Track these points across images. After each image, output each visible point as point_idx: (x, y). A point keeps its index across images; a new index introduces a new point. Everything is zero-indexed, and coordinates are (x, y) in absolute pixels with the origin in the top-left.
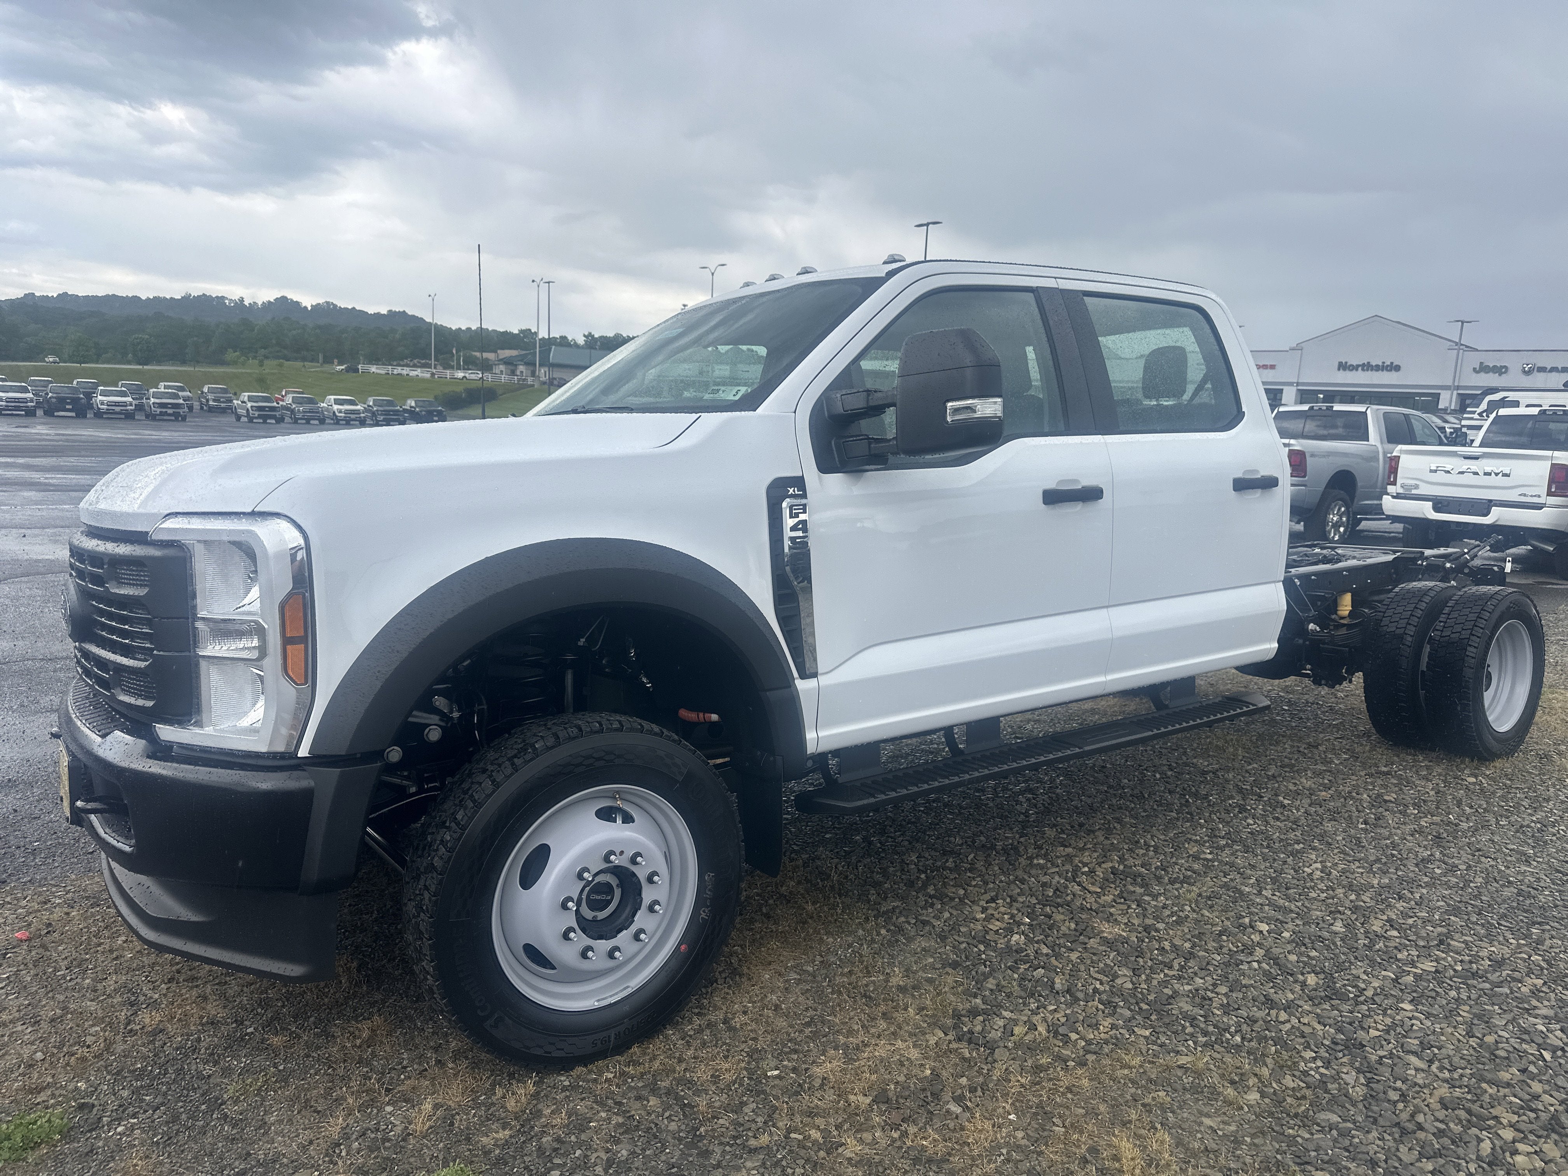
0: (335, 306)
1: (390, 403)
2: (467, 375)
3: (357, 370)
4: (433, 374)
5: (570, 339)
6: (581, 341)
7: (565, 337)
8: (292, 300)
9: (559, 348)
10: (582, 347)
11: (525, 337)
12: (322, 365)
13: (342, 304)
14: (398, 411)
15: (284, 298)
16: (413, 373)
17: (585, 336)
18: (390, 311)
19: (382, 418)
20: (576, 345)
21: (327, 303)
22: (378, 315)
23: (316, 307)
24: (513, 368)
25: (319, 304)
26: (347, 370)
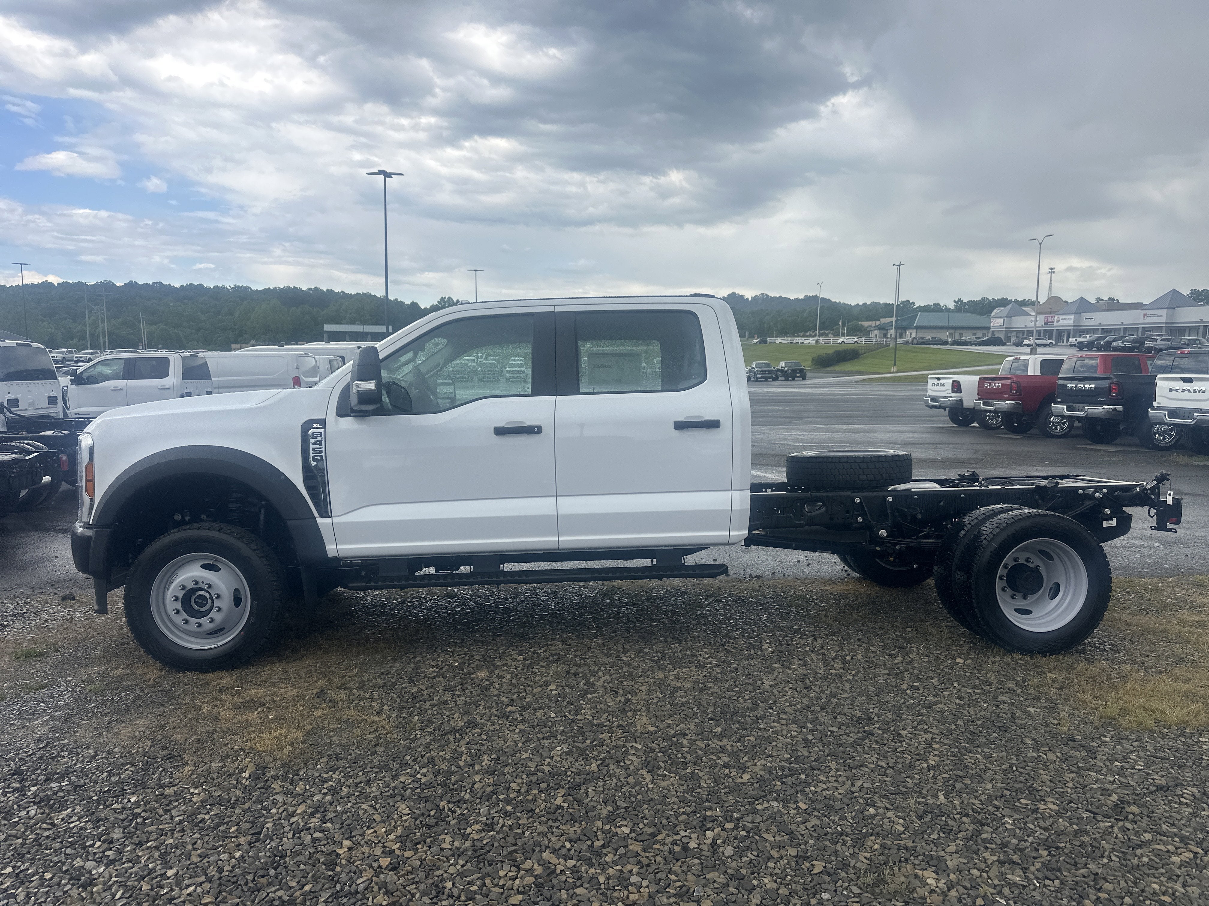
0: (767, 296)
1: (768, 365)
2: (845, 340)
3: (766, 342)
4: (817, 342)
5: (942, 305)
6: (952, 306)
7: (938, 304)
8: (738, 294)
9: (924, 314)
10: (953, 311)
11: (904, 306)
12: (748, 339)
13: (772, 294)
14: (772, 371)
15: (734, 294)
16: (806, 342)
17: (955, 302)
18: (806, 296)
19: (760, 376)
20: (948, 310)
21: (762, 294)
22: (797, 300)
23: (755, 298)
24: (885, 332)
25: (757, 296)
26: (760, 342)
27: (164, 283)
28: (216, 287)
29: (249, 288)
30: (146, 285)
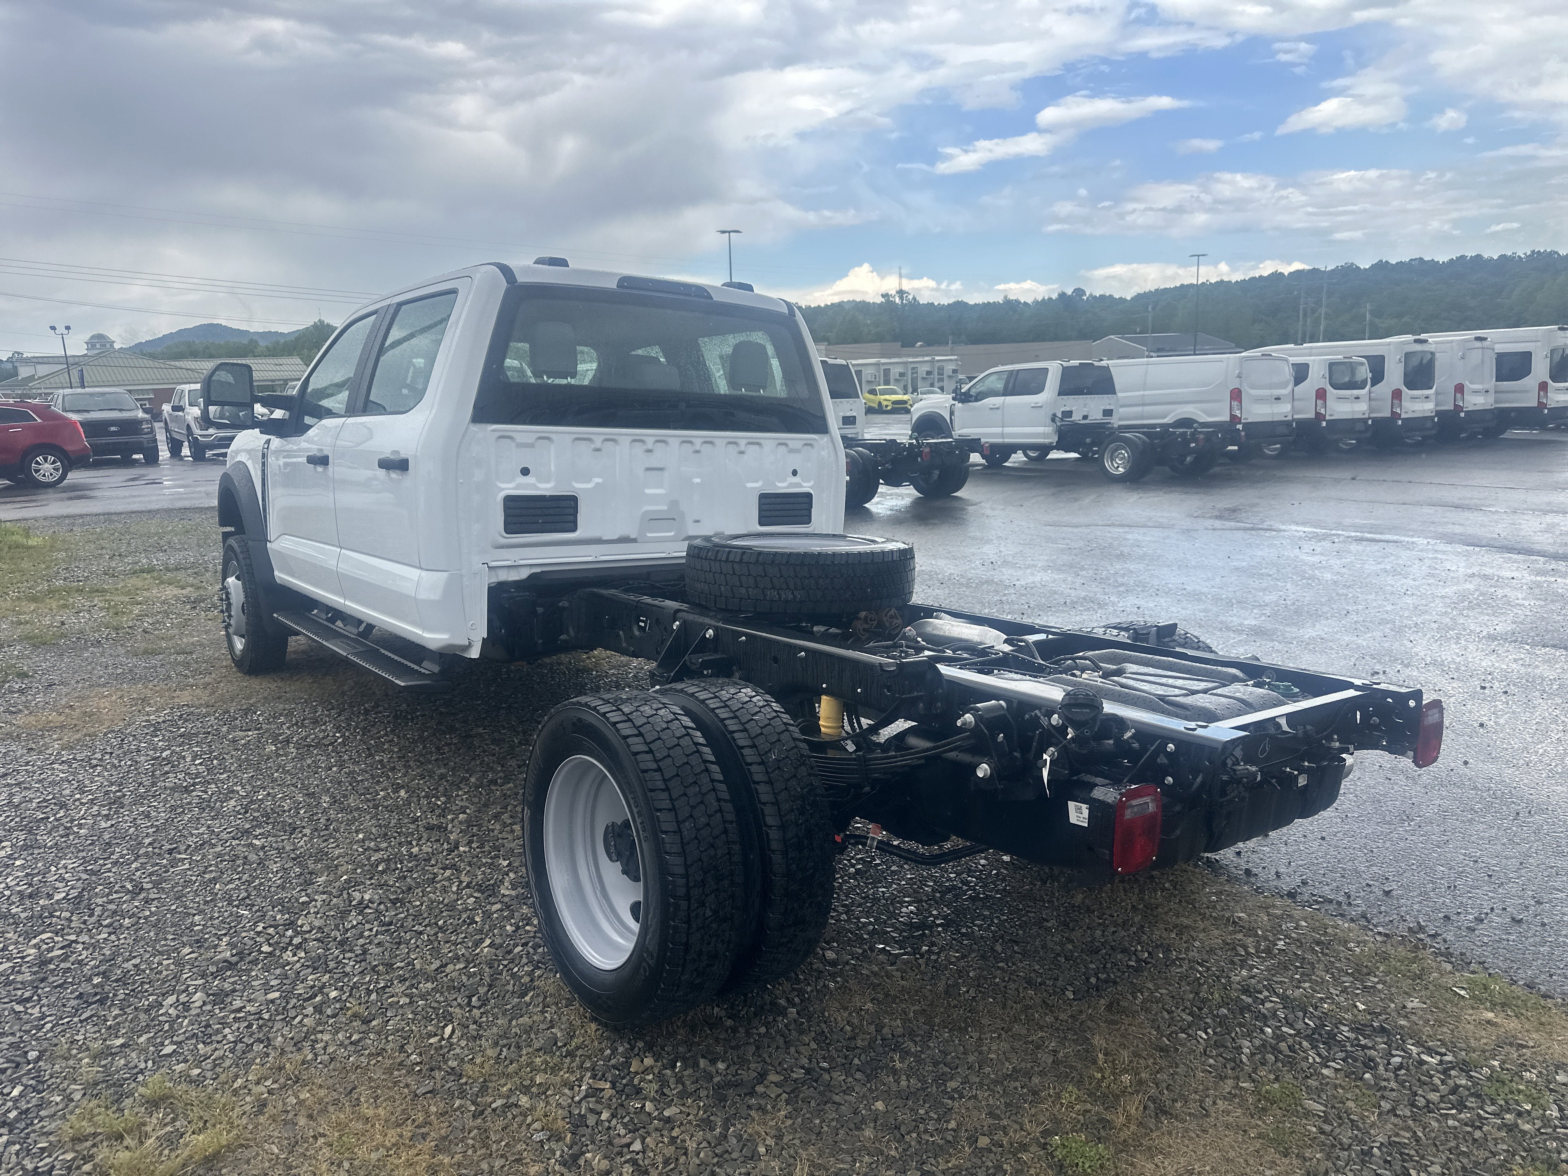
27: (1426, 259)
28: (1503, 257)
29: (1556, 253)
30: (1400, 264)
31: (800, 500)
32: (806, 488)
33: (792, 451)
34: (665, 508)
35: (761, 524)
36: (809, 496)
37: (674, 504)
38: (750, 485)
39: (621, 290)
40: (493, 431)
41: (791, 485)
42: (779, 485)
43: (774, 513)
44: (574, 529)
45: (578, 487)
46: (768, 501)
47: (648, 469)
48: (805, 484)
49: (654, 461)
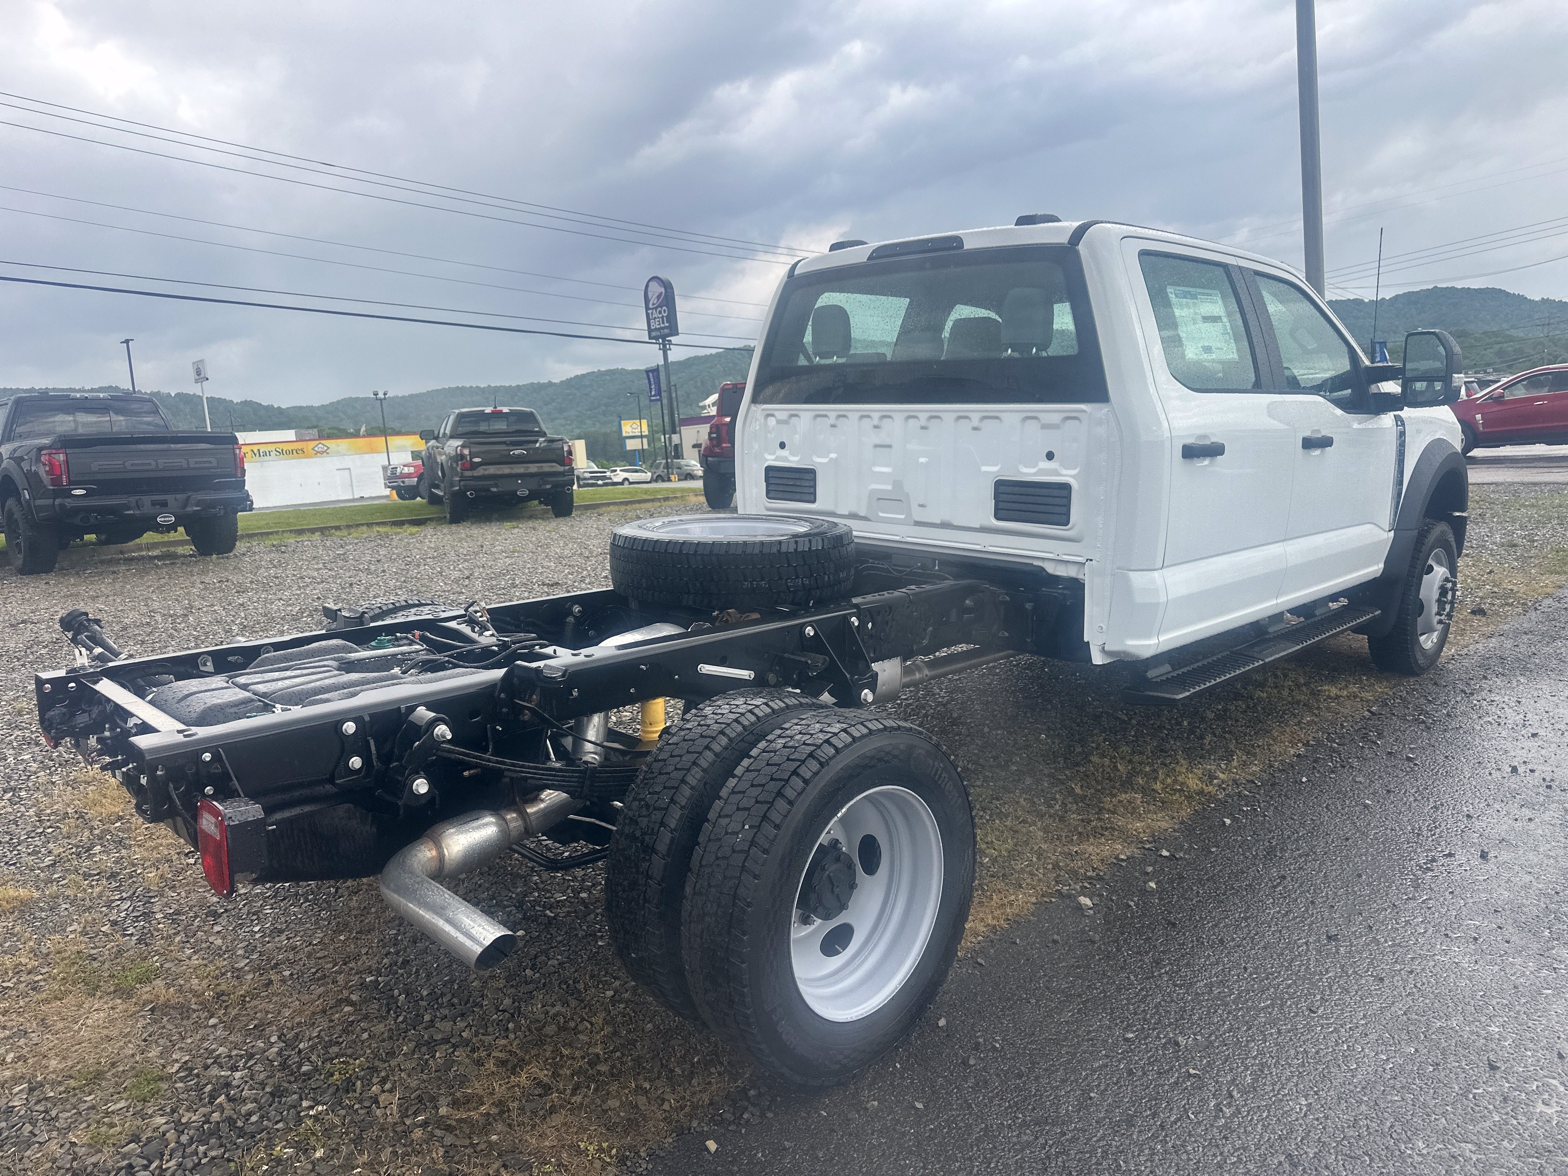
31: (1056, 492)
32: (1066, 475)
33: (1045, 427)
34: (889, 487)
35: (997, 517)
36: (1066, 488)
37: (898, 485)
38: (984, 469)
39: (871, 262)
40: (763, 410)
41: (1040, 472)
42: (1025, 470)
43: (1016, 506)
44: (814, 501)
45: (817, 461)
46: (1010, 489)
47: (876, 446)
48: (1064, 472)
49: (882, 437)
